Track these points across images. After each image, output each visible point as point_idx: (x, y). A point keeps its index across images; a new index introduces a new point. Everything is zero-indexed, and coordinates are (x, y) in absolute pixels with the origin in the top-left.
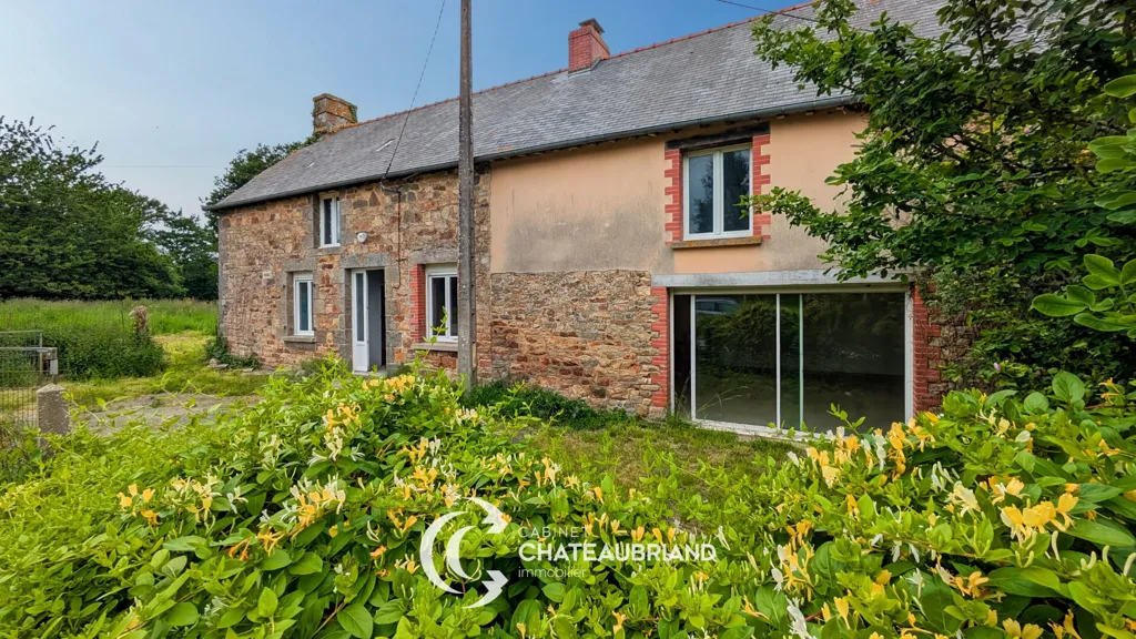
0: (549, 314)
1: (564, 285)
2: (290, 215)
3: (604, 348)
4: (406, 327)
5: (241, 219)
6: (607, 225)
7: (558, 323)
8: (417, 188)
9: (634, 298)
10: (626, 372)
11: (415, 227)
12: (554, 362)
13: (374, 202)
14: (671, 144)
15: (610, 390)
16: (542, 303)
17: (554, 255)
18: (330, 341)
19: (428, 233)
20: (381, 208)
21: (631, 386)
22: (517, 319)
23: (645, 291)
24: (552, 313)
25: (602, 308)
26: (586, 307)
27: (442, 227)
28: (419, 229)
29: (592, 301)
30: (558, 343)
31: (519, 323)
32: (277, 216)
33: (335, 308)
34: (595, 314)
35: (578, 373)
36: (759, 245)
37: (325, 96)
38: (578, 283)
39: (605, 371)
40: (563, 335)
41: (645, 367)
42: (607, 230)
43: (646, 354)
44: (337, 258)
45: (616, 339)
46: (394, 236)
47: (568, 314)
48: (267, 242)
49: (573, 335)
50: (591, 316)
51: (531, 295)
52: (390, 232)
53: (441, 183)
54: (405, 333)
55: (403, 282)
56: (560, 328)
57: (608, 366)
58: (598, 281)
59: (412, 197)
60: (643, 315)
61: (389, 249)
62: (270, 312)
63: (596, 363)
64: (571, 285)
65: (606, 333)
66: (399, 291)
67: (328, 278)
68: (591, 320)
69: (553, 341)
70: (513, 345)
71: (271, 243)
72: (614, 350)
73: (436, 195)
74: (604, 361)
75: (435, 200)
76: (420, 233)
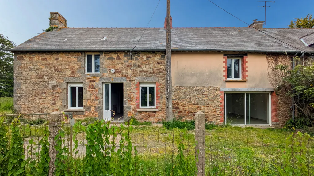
0: (189, 99)
1: (194, 90)
2: (69, 59)
3: (206, 107)
4: (133, 104)
5: (33, 58)
6: (207, 74)
7: (192, 101)
8: (139, 56)
9: (215, 94)
10: (213, 114)
11: (138, 69)
12: (191, 112)
13: (118, 58)
14: (225, 55)
15: (208, 119)
16: (187, 95)
17: (191, 81)
18: (93, 110)
19: (144, 71)
20: (122, 61)
21: (214, 117)
22: (179, 100)
23: (218, 92)
24: (190, 98)
25: (206, 97)
26: (201, 96)
27: (150, 70)
28: (140, 70)
29: (203, 95)
30: (193, 107)
31: (179, 101)
32: (60, 59)
33: (96, 97)
34: (204, 98)
36: (245, 82)
37: (57, 13)
38: (199, 89)
39: (207, 114)
40: (194, 104)
41: (218, 112)
42: (207, 75)
43: (218, 108)
44: (98, 78)
45: (210, 105)
46: (129, 72)
47: (195, 98)
48: (53, 69)
49: (197, 104)
50: (203, 99)
51: (183, 93)
52: (126, 70)
53: (150, 55)
54: (133, 106)
55: (132, 88)
56: (193, 103)
57: (208, 112)
58: (205, 89)
59: (137, 59)
60: (217, 99)
61: (126, 76)
64: (197, 90)
65: (207, 103)
66: (130, 91)
67: (93, 86)
68: (203, 100)
69: (191, 106)
70: (177, 108)
71: (56, 70)
72: (209, 108)
73: (147, 59)
74: (207, 111)
75: (147, 61)
76: (141, 71)
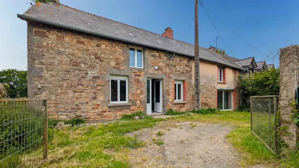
2: (113, 49)
3: (210, 100)
4: (171, 97)
5: (63, 37)
8: (174, 58)
9: (214, 91)
10: (213, 104)
11: (174, 69)
12: (203, 103)
13: (160, 57)
14: (218, 66)
19: (178, 71)
20: (162, 60)
23: (215, 89)
24: (203, 93)
25: (210, 92)
26: (208, 92)
27: (182, 71)
28: (175, 69)
32: (103, 46)
33: (142, 91)
35: (207, 105)
36: (225, 84)
39: (211, 104)
40: (205, 98)
41: (215, 102)
42: (210, 78)
43: (215, 100)
44: (143, 73)
45: (212, 98)
46: (168, 70)
47: (205, 93)
48: (93, 57)
49: (206, 98)
52: (166, 68)
53: (181, 59)
54: (170, 99)
55: (170, 84)
56: (204, 96)
58: (209, 87)
59: (173, 60)
60: (215, 94)
61: (166, 73)
62: (95, 93)
63: (209, 102)
64: (206, 88)
66: (169, 87)
67: (138, 80)
68: (208, 95)
69: (203, 99)
71: (96, 58)
73: (180, 62)
75: (180, 63)
76: (176, 71)
